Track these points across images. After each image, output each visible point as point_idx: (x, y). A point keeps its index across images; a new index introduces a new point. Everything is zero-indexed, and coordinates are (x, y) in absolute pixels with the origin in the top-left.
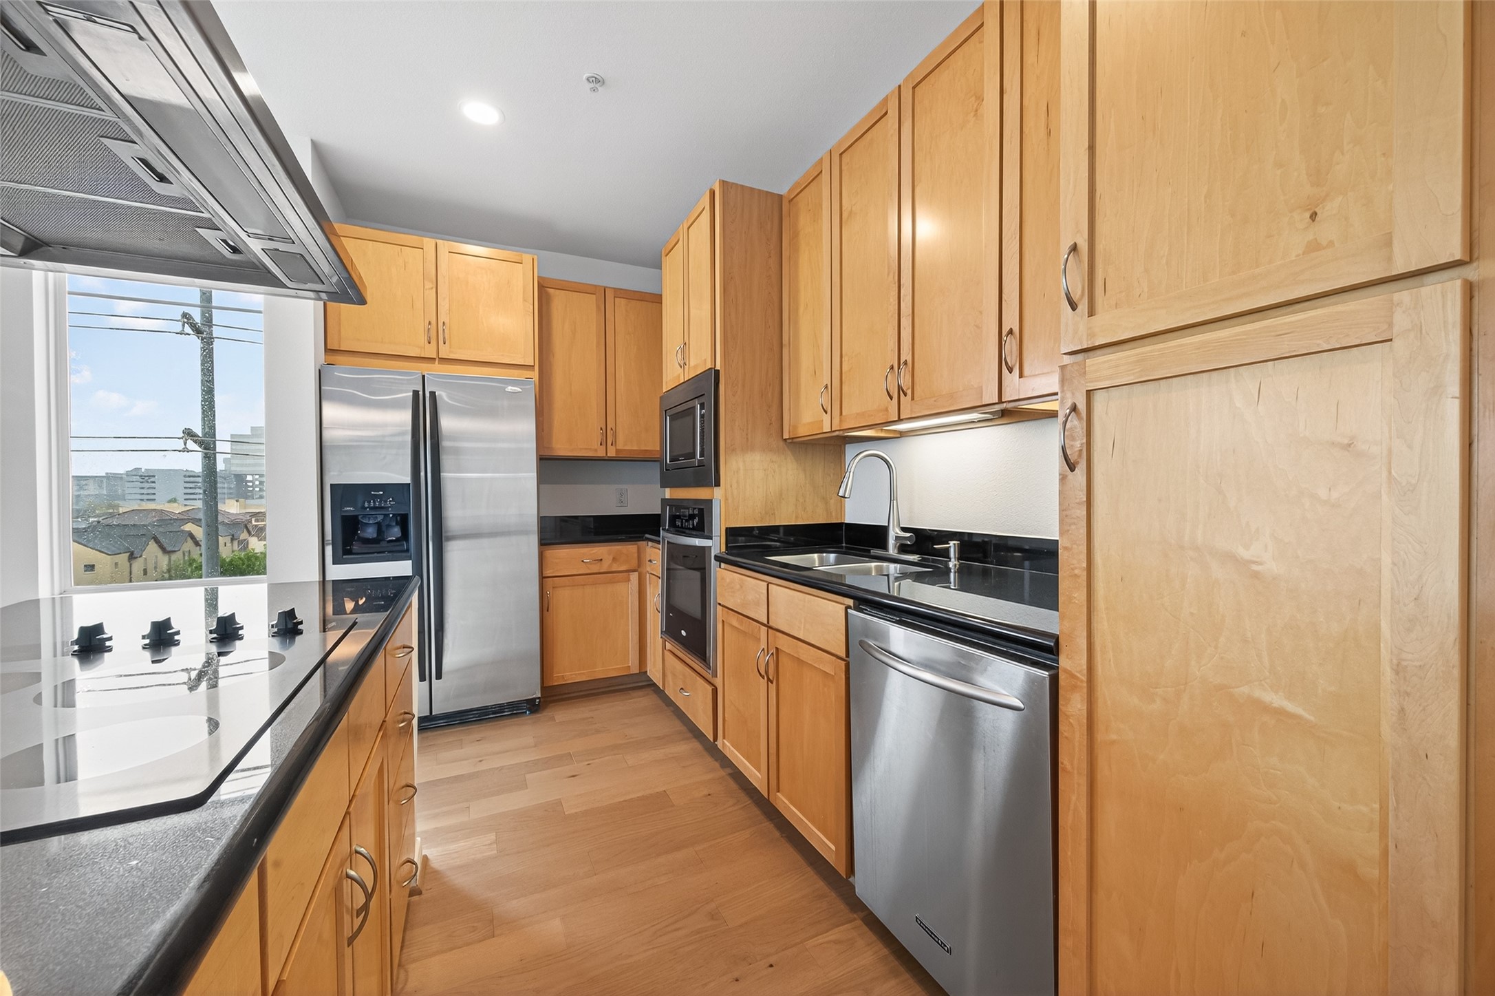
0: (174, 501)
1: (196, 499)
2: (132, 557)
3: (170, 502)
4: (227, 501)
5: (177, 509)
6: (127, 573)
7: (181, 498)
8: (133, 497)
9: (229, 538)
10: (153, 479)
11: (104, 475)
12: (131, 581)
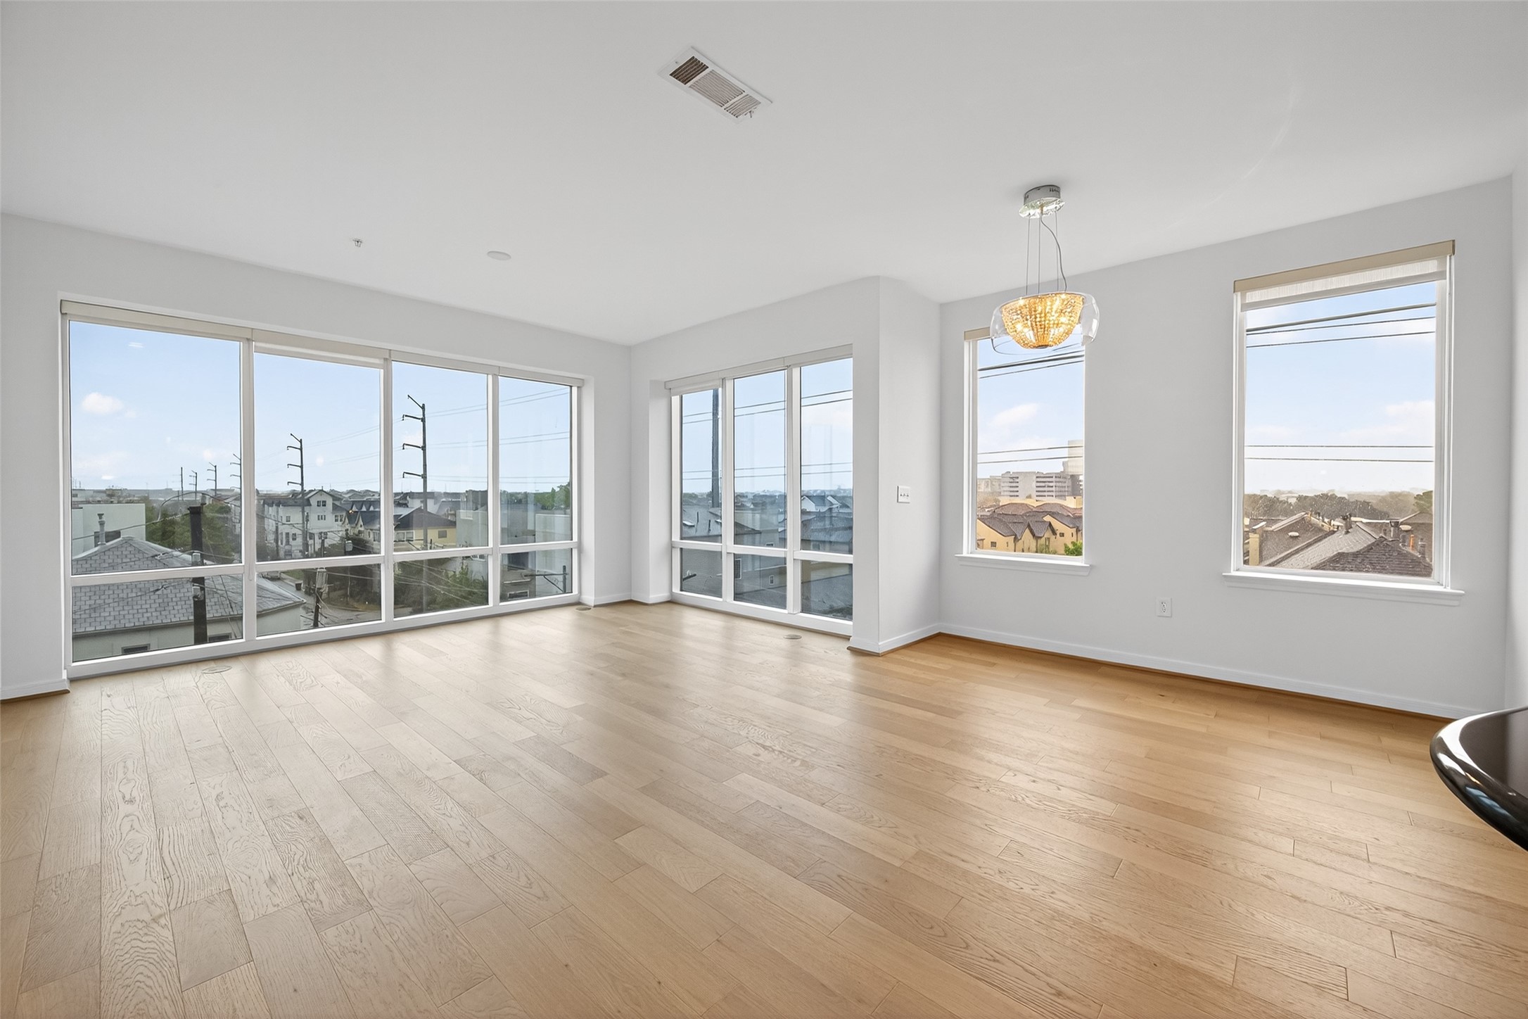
0: (1029, 497)
1: (1045, 496)
2: (1016, 540)
3: (1027, 497)
4: (1067, 498)
5: (1033, 503)
6: (1013, 549)
7: (1034, 494)
8: (1006, 493)
9: (1075, 529)
10: (1017, 480)
11: (989, 477)
12: (1015, 551)
